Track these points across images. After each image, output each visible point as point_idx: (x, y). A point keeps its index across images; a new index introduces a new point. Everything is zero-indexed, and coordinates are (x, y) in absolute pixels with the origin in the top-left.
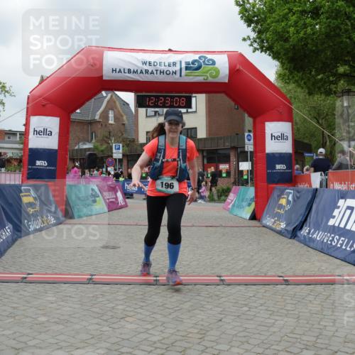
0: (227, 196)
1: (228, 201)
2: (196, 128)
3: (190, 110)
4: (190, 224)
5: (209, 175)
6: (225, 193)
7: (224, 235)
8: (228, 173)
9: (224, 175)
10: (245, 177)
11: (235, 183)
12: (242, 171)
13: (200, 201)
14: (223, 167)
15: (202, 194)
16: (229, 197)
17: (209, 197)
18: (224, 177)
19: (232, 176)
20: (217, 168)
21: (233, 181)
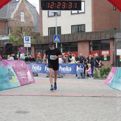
0: (107, 74)
1: (109, 78)
2: (85, 25)
3: (80, 11)
4: (80, 95)
6: (106, 72)
7: (105, 103)
8: (108, 58)
9: (105, 59)
11: (113, 65)
12: (119, 56)
14: (105, 53)
16: (109, 75)
18: (106, 61)
19: (111, 60)
21: (112, 63)
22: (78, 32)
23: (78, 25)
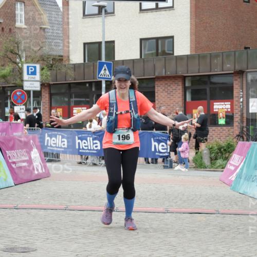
0: (227, 159)
1: (230, 167)
2: (172, 37)
3: (162, 4)
4: (161, 209)
6: (223, 153)
7: (223, 229)
8: (230, 119)
9: (222, 121)
11: (240, 136)
12: (255, 115)
14: (221, 107)
15: (182, 155)
16: (231, 162)
17: (195, 160)
18: (221, 125)
19: (236, 124)
20: (209, 108)
21: (237, 132)
22: (157, 54)
23: (157, 39)
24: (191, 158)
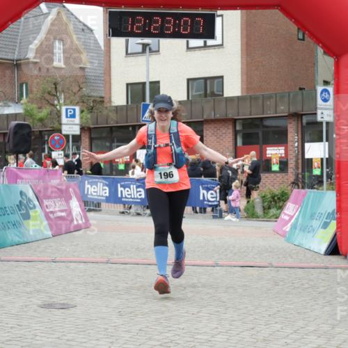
0: (281, 208)
1: (284, 217)
2: (222, 77)
3: (210, 42)
4: (210, 262)
5: (246, 168)
6: (277, 201)
7: (276, 284)
8: (284, 165)
9: (275, 168)
10: (317, 172)
11: (295, 184)
12: (310, 161)
13: (228, 217)
14: (274, 152)
15: (233, 204)
16: (286, 211)
17: (246, 210)
18: (275, 172)
19: (290, 170)
20: (261, 153)
21: (292, 179)
22: (206, 95)
23: (206, 79)
24: (242, 207)
